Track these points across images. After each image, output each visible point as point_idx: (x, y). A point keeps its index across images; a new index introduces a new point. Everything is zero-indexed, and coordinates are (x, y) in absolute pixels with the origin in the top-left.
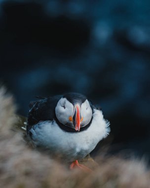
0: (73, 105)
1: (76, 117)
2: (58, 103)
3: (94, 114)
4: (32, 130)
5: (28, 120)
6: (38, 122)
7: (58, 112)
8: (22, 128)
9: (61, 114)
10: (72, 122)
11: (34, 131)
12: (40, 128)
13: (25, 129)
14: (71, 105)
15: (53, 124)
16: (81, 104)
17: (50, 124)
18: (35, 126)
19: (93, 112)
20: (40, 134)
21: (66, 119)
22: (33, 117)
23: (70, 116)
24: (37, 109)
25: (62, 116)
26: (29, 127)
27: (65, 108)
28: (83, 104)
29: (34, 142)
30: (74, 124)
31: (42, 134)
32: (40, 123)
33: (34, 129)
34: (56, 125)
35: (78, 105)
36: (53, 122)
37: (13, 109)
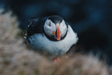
0: (55, 24)
1: (57, 32)
2: (46, 23)
3: (68, 29)
4: (30, 39)
5: (27, 33)
6: (33, 34)
7: (46, 28)
8: (24, 37)
9: (48, 30)
10: (55, 35)
11: (31, 40)
12: (35, 38)
13: (26, 38)
14: (54, 24)
15: (43, 36)
16: (60, 24)
17: (41, 35)
18: (32, 37)
19: (67, 28)
20: (35, 42)
21: (51, 33)
22: (30, 31)
23: (54, 31)
24: (33, 26)
25: (48, 31)
26: (28, 37)
27: (50, 26)
28: (61, 23)
29: (31, 46)
30: (56, 36)
31: (36, 42)
32: (35, 35)
33: (31, 39)
34: (45, 36)
35: (58, 24)
36: (43, 34)
37: (17, 24)
